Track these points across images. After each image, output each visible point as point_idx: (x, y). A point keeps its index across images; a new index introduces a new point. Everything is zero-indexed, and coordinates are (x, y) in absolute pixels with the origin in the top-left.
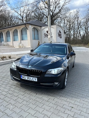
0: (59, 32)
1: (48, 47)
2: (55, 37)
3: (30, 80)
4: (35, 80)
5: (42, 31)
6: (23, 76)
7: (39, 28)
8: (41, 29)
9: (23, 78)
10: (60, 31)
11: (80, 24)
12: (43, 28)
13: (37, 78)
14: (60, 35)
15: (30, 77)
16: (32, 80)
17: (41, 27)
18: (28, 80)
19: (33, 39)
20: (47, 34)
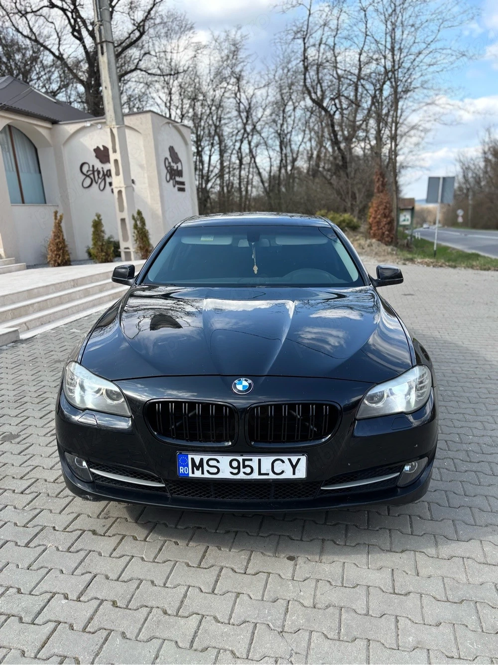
0: (168, 155)
1: (226, 241)
2: (150, 186)
3: (255, 476)
4: (288, 475)
5: (66, 152)
6: (197, 458)
7: (42, 129)
8: (52, 136)
9: (198, 474)
10: (171, 149)
11: (248, 111)
12: (70, 128)
13: (304, 459)
14: (174, 174)
15: (255, 459)
16: (272, 476)
17: (54, 122)
18: (241, 476)
19: (13, 202)
20: (98, 165)
